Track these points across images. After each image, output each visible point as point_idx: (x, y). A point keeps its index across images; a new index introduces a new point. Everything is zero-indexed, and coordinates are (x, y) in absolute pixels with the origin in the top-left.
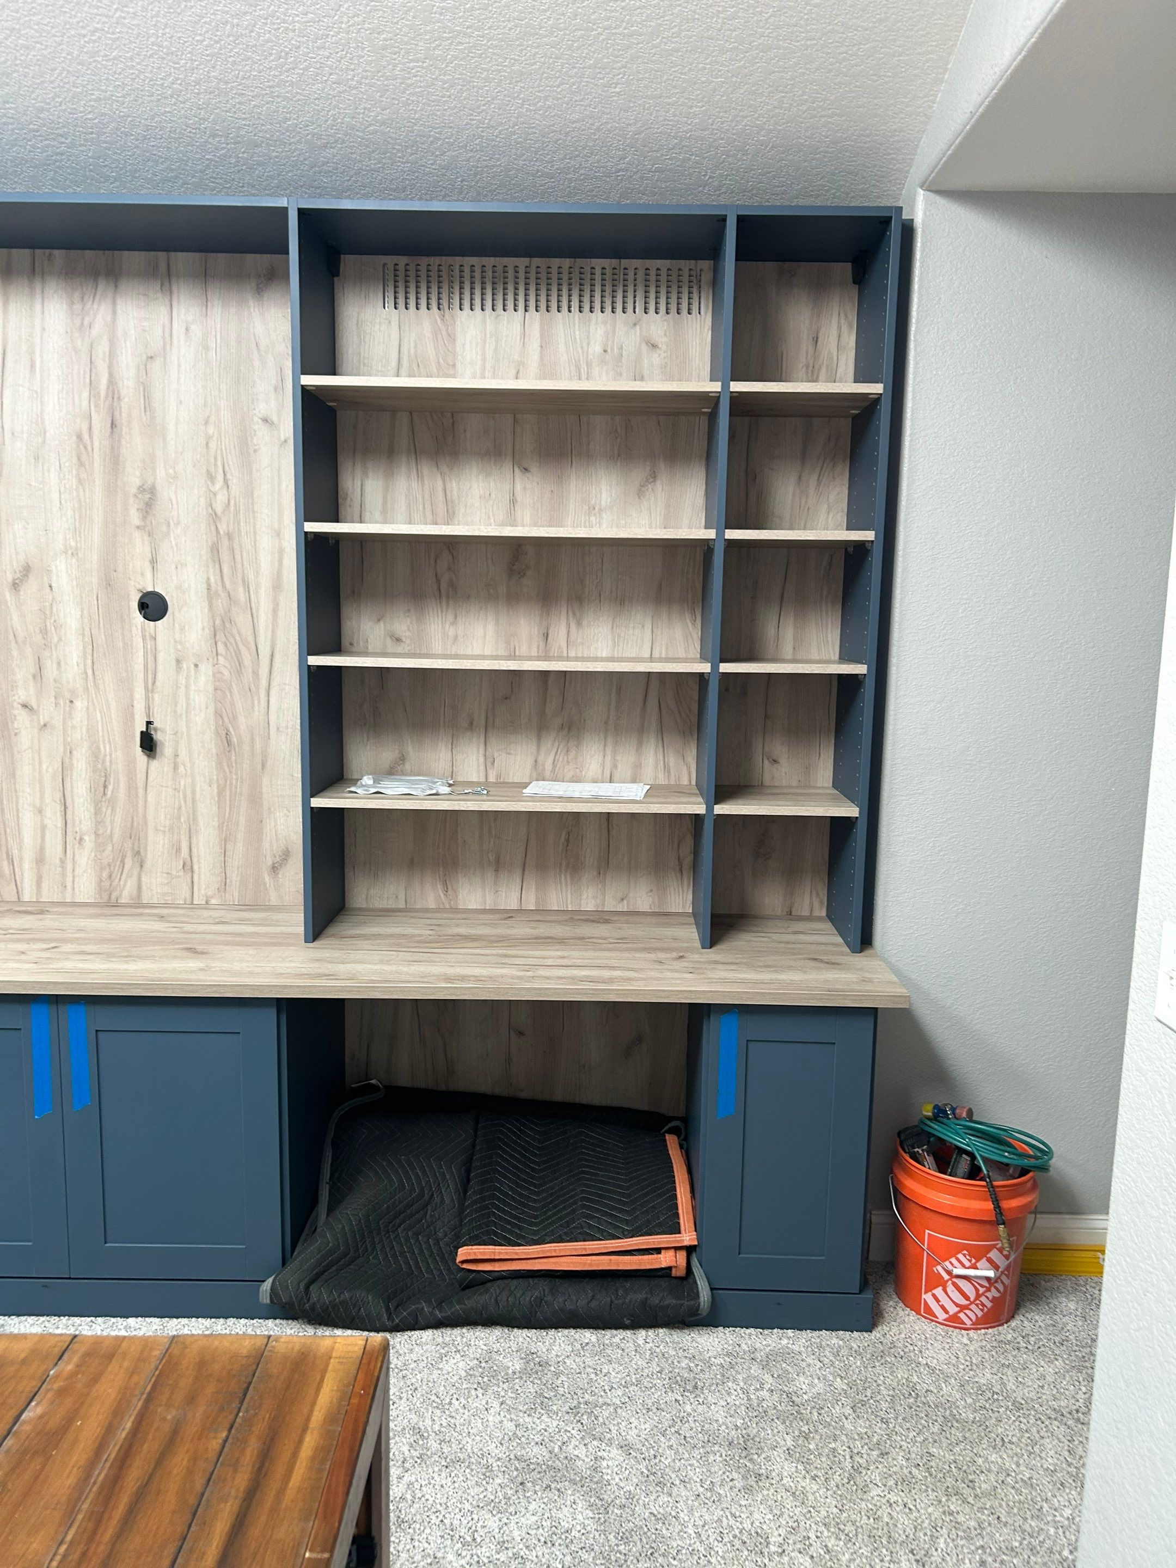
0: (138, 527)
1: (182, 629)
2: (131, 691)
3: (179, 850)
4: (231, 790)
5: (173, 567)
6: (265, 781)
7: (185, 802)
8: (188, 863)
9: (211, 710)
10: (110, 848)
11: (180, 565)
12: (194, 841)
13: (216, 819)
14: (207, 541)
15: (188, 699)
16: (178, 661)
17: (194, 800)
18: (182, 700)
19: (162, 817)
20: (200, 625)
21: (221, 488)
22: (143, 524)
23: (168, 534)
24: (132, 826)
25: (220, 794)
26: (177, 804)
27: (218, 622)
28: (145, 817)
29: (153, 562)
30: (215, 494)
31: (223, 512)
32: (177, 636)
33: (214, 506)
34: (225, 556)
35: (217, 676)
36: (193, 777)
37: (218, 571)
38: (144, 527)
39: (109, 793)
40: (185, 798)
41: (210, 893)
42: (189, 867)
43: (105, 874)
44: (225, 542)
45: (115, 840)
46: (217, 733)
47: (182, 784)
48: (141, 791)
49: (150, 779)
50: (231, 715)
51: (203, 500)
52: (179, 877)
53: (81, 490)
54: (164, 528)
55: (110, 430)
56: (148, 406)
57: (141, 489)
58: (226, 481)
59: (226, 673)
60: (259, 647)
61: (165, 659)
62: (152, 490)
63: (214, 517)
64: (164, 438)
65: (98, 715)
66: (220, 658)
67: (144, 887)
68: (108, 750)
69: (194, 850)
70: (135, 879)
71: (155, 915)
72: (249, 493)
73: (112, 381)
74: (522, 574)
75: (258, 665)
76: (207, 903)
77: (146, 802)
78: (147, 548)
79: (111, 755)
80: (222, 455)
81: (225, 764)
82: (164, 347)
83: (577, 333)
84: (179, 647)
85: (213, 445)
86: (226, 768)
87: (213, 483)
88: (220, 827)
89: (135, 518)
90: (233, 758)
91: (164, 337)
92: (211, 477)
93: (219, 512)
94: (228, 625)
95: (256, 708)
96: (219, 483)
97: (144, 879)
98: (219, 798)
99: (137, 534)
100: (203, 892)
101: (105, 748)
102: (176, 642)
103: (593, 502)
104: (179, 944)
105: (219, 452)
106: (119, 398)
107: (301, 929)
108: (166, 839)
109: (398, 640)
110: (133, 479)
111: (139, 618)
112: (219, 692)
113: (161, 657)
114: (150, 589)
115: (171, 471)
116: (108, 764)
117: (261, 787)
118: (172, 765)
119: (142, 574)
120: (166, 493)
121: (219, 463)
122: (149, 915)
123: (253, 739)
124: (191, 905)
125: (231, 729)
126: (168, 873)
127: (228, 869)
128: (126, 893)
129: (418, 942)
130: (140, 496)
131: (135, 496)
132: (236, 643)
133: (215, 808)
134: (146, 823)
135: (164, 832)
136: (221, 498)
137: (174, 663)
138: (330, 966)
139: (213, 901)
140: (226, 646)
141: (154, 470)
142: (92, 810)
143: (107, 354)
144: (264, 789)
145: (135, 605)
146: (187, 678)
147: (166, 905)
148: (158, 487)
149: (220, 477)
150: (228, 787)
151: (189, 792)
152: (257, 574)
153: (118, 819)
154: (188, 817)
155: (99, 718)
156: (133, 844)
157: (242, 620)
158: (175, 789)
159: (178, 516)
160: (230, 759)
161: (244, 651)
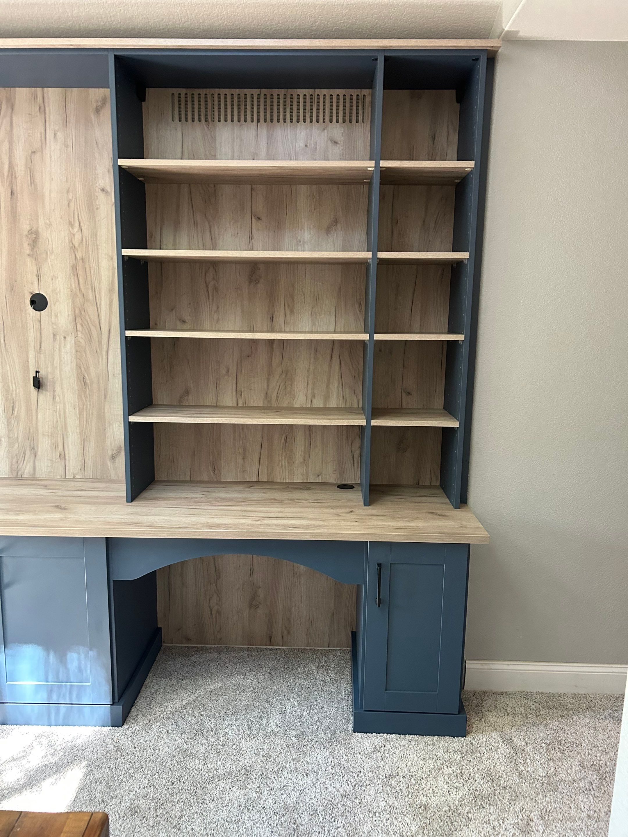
0: (29, 255)
1: (56, 316)
2: (27, 353)
3: (57, 447)
4: (87, 412)
5: (50, 279)
6: (107, 406)
7: (60, 418)
8: (63, 454)
9: (74, 364)
10: (16, 445)
11: (54, 278)
12: (66, 442)
13: (78, 428)
14: (70, 263)
15: (60, 358)
16: (54, 335)
17: (65, 418)
18: (57, 358)
19: (47, 427)
20: (67, 314)
21: (78, 231)
22: (32, 253)
23: (47, 258)
24: (29, 432)
25: (80, 413)
26: (55, 420)
27: (77, 312)
28: (37, 427)
29: (38, 276)
30: (74, 235)
31: (79, 245)
32: (53, 320)
33: (73, 242)
34: (80, 272)
35: (77, 344)
36: (64, 404)
37: (77, 281)
38: (33, 254)
39: (16, 413)
40: (60, 416)
41: (75, 472)
42: (63, 457)
43: (14, 461)
44: (80, 263)
45: (19, 440)
46: (78, 378)
47: (58, 407)
48: (34, 412)
49: (39, 404)
50: (86, 367)
51: (67, 238)
52: (58, 462)
54: (44, 256)
55: (10, 196)
56: (32, 182)
57: (30, 232)
58: (80, 227)
59: (82, 341)
60: (102, 326)
61: (47, 333)
62: (37, 233)
63: (73, 249)
64: (43, 203)
66: (78, 333)
67: (37, 468)
68: (14, 388)
69: (66, 446)
70: (31, 463)
71: (42, 485)
72: (95, 234)
74: (257, 282)
75: (102, 337)
76: (74, 477)
77: (37, 418)
78: (34, 268)
79: (16, 391)
80: (78, 211)
81: (83, 396)
82: (42, 146)
83: (289, 135)
84: (55, 327)
85: (72, 204)
86: (84, 399)
87: (73, 228)
88: (81, 433)
89: (27, 249)
90: (88, 392)
91: (41, 140)
92: (71, 225)
93: (76, 245)
94: (83, 313)
95: (100, 363)
96: (76, 229)
97: (37, 464)
98: (80, 415)
99: (28, 259)
100: (71, 471)
101: (12, 386)
102: (52, 323)
103: (299, 238)
104: (52, 503)
105: (76, 210)
106: (16, 177)
107: (124, 494)
108: (50, 439)
109: (184, 322)
110: (25, 226)
111: (30, 308)
112: (78, 353)
113: (45, 332)
114: (37, 292)
115: (48, 221)
116: (14, 396)
117: (104, 410)
118: (52, 397)
119: (32, 283)
120: (44, 234)
121: (76, 216)
122: (39, 485)
123: (99, 381)
124: (65, 479)
125: (86, 375)
126: (51, 460)
127: (86, 457)
128: (26, 471)
129: (195, 502)
130: (29, 236)
132: (88, 324)
133: (77, 422)
134: (37, 431)
135: (48, 436)
136: (78, 237)
137: (52, 336)
138: (139, 517)
139: (77, 477)
140: (82, 326)
141: (37, 219)
144: (106, 411)
145: (28, 302)
146: (60, 345)
148: (40, 230)
149: (77, 224)
150: (85, 410)
151: (62, 412)
152: (100, 283)
153: (21, 428)
154: (62, 428)
156: (30, 443)
157: (91, 310)
158: (54, 411)
159: (52, 248)
160: (85, 392)
161: (92, 328)
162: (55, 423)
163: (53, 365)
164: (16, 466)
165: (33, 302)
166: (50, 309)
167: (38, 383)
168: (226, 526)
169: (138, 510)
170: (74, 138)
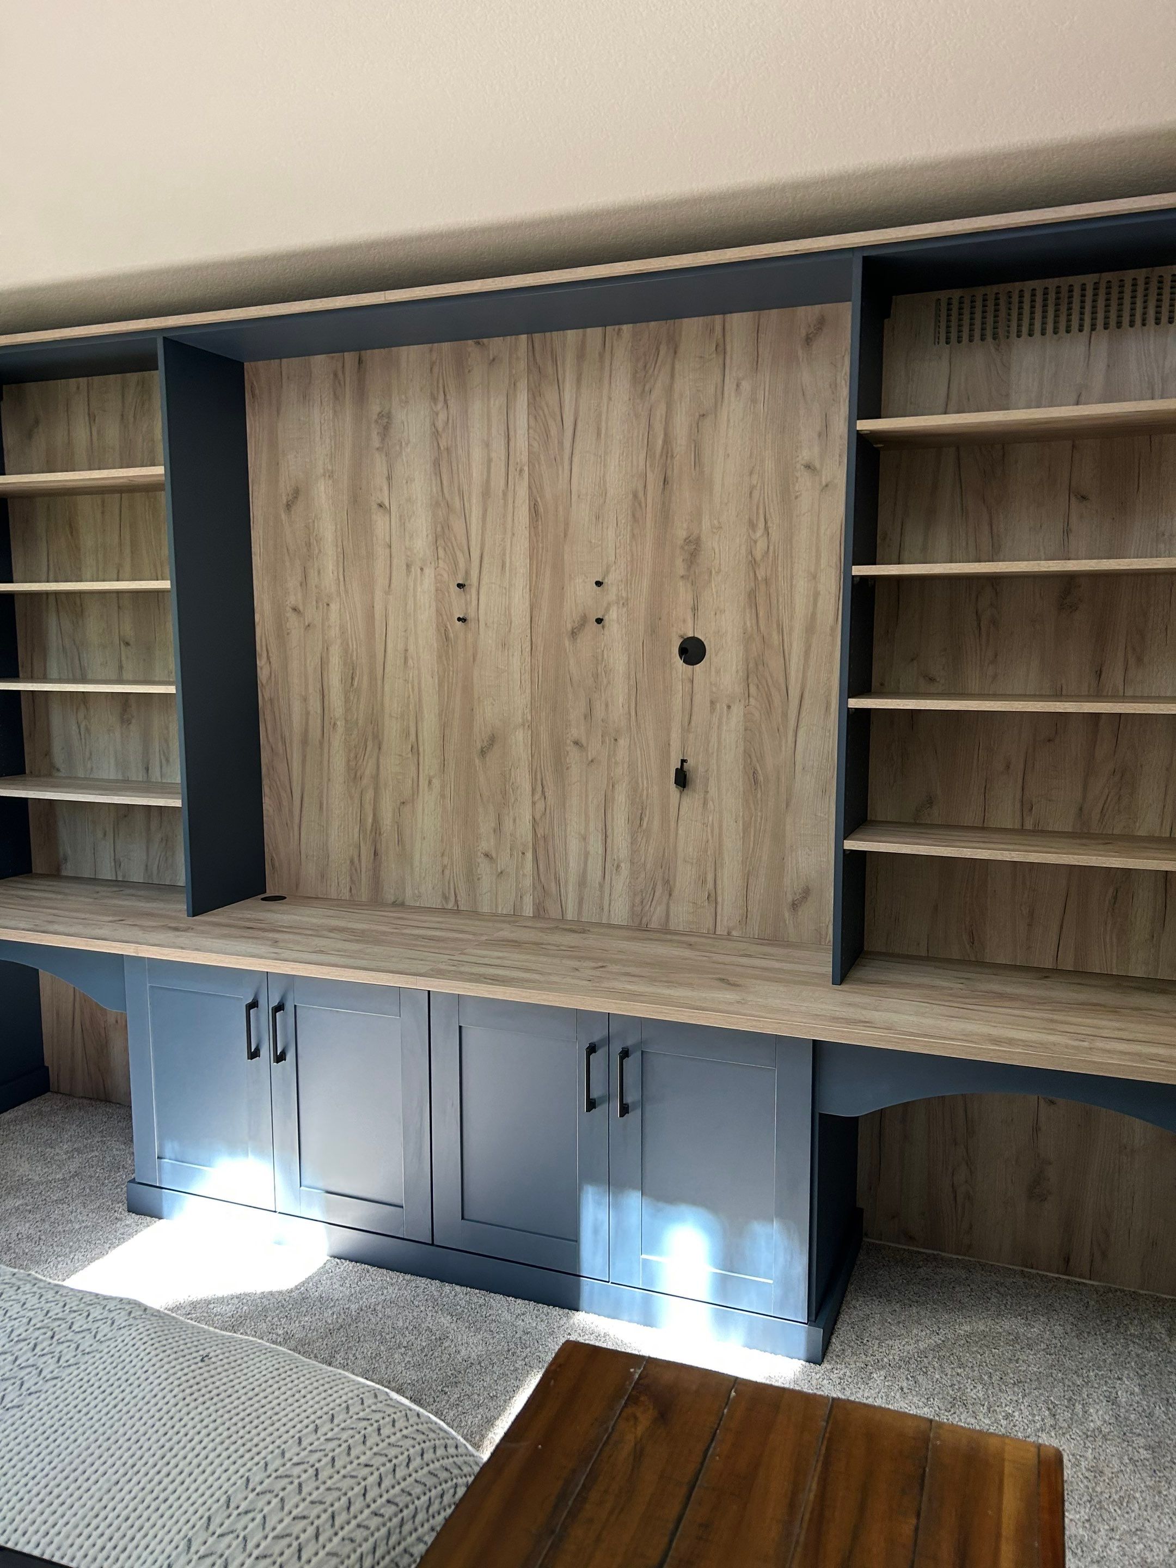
2: (669, 730)
5: (713, 613)
7: (713, 836)
13: (740, 854)
16: (712, 703)
18: (714, 739)
21: (763, 535)
23: (710, 581)
24: (664, 855)
25: (746, 830)
29: (695, 609)
30: (755, 542)
34: (761, 600)
35: (748, 717)
40: (712, 832)
42: (713, 898)
43: (638, 900)
48: (673, 824)
53: (634, 543)
55: (662, 487)
57: (687, 541)
59: (757, 714)
60: (790, 688)
61: (701, 699)
62: (698, 541)
63: (753, 564)
65: (639, 752)
66: (751, 699)
67: (672, 915)
69: (719, 882)
70: (663, 907)
71: (683, 942)
72: (789, 539)
73: (667, 441)
75: (788, 706)
76: (729, 934)
77: (677, 834)
78: (690, 597)
80: (764, 503)
84: (714, 689)
86: (752, 805)
87: (754, 532)
89: (680, 567)
90: (759, 796)
92: (752, 526)
95: (783, 749)
96: (760, 532)
97: (672, 906)
98: (744, 833)
101: (643, 784)
102: (711, 683)
108: (694, 870)
110: (680, 532)
111: (679, 662)
112: (748, 732)
113: (697, 698)
114: (691, 635)
115: (716, 522)
116: (644, 797)
118: (702, 801)
119: (684, 621)
120: (711, 543)
121: (761, 511)
123: (778, 779)
127: (749, 903)
128: (655, 918)
130: (686, 548)
131: (682, 548)
134: (676, 855)
136: (761, 545)
137: (708, 704)
140: (758, 687)
141: (700, 523)
142: (629, 840)
143: (664, 416)
145: (676, 650)
146: (720, 719)
147: (691, 934)
148: (703, 538)
149: (761, 525)
150: (753, 824)
151: (716, 825)
152: (792, 618)
153: (651, 851)
154: (715, 852)
155: (639, 755)
156: (664, 873)
157: (775, 664)
159: (720, 564)
160: (756, 796)
161: (774, 692)
162: (704, 844)
163: (707, 750)
164: (639, 909)
165: (683, 651)
166: (708, 664)
167: (682, 779)
168: (1026, 1044)
169: (857, 999)
170: (767, 389)
